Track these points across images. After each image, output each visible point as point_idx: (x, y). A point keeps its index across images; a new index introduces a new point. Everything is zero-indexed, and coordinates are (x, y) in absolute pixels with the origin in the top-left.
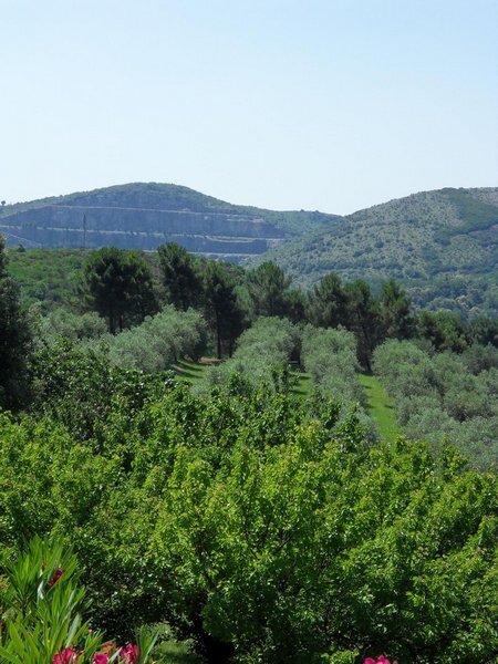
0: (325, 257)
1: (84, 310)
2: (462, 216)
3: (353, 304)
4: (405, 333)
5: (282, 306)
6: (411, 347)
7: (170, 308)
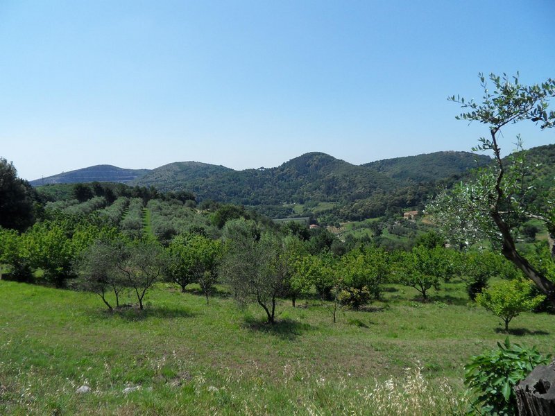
0: (148, 180)
1: (74, 199)
2: (180, 168)
3: (143, 192)
4: (156, 197)
5: (124, 194)
6: (156, 201)
7: (96, 196)
